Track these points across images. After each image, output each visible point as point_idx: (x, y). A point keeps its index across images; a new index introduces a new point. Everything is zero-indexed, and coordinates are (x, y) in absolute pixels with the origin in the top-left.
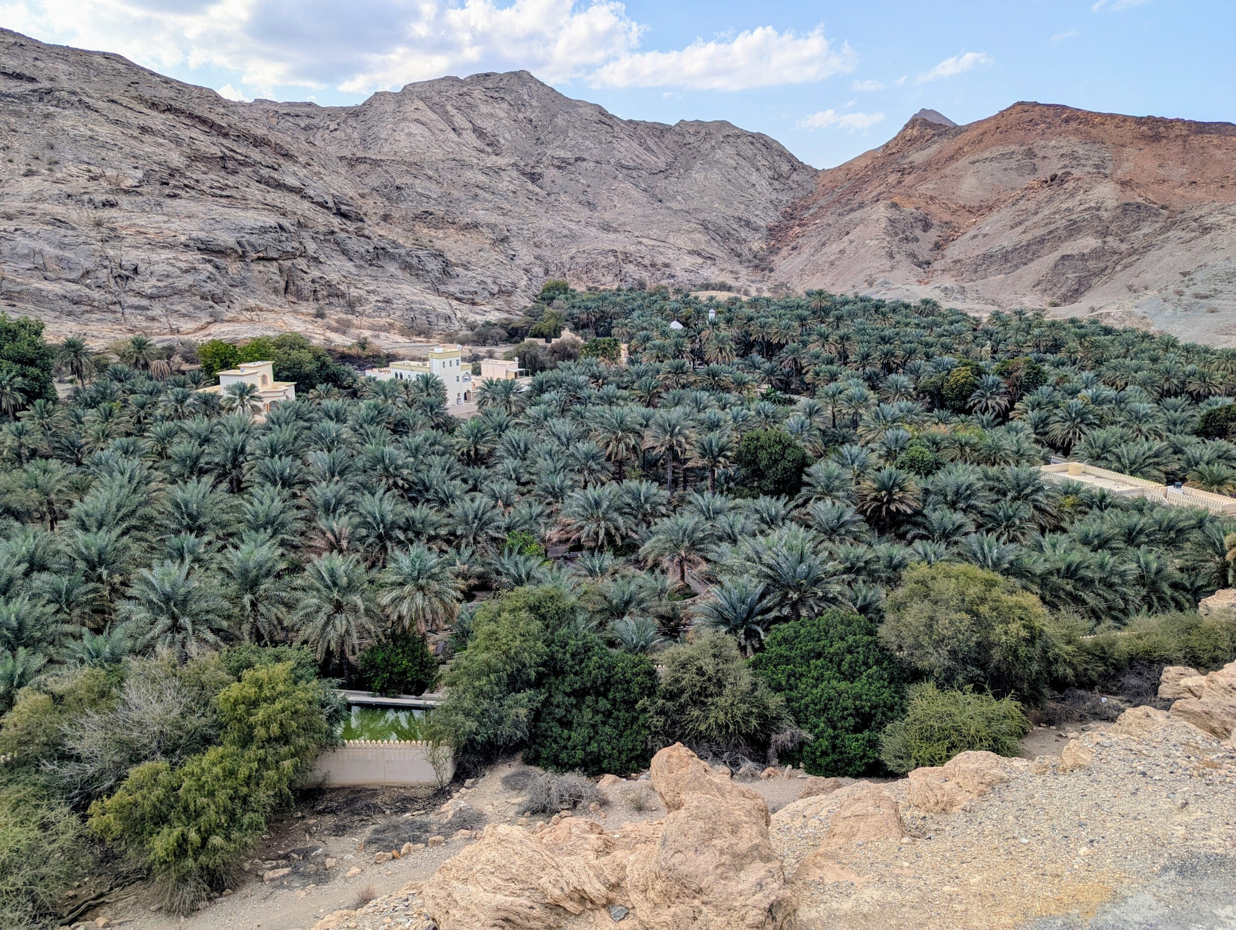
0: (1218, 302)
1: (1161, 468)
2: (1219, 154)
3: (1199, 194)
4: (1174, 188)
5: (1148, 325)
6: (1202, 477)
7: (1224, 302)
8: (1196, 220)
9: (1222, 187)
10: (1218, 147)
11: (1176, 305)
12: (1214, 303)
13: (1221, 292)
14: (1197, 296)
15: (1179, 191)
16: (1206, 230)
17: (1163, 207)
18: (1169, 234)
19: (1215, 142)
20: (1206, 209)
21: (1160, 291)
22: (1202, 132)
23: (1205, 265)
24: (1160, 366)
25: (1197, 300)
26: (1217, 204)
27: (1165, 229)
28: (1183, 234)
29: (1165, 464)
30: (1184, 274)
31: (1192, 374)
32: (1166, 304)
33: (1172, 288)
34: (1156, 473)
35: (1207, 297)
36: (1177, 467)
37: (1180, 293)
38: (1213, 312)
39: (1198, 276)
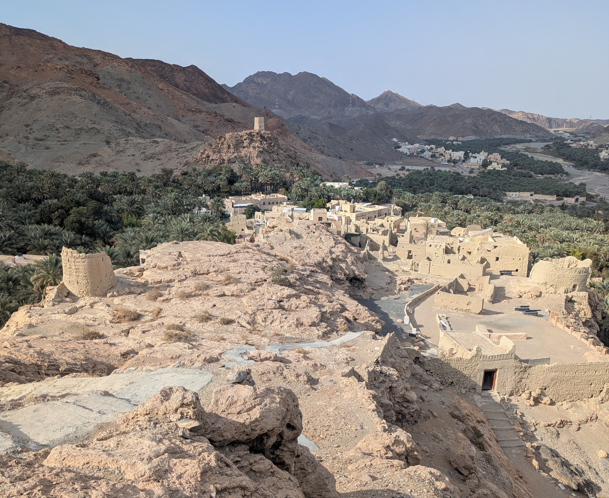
0: (49, 143)
1: (15, 246)
2: (32, 49)
3: (24, 75)
4: (8, 69)
5: (13, 159)
6: (35, 247)
7: (52, 143)
8: (25, 92)
9: (36, 71)
10: (31, 45)
11: (27, 146)
12: (48, 143)
13: (49, 137)
14: (37, 139)
15: (12, 72)
16: (33, 98)
17: (5, 82)
18: (12, 100)
19: (28, 41)
20: (30, 85)
21: (15, 137)
22: (19, 35)
23: (37, 120)
24: (13, 185)
25: (38, 142)
26: (35, 82)
27: (8, 97)
28: (20, 100)
29: (16, 244)
30: (27, 126)
31: (32, 188)
32: (21, 145)
33: (22, 135)
34: (10, 250)
35: (42, 140)
36: (23, 244)
37: (27, 138)
38: (47, 149)
39: (35, 127)
